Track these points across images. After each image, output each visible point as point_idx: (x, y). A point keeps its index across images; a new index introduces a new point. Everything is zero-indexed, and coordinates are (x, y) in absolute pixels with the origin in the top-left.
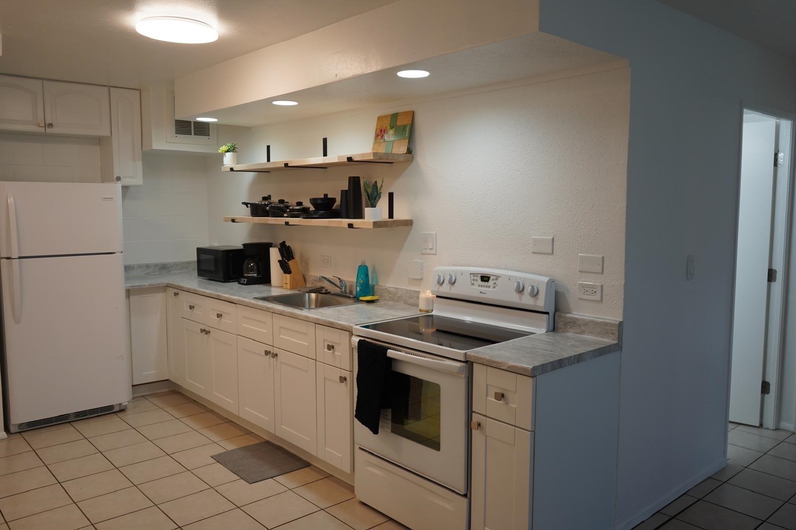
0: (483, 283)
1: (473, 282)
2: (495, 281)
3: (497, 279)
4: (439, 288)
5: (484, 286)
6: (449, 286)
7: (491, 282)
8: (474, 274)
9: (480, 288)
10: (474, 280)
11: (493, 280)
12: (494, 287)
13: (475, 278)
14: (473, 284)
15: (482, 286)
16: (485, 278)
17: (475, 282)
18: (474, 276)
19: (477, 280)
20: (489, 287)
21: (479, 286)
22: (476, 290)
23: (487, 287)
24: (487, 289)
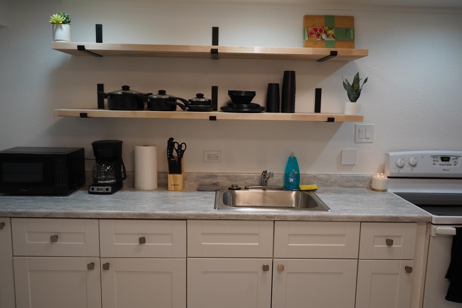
0: (444, 163)
1: (434, 162)
2: (455, 160)
3: (457, 159)
4: (399, 171)
5: (445, 165)
6: (410, 168)
7: (451, 162)
8: (434, 157)
9: (442, 167)
10: (434, 161)
11: (453, 159)
12: (455, 165)
13: (436, 159)
14: (434, 164)
15: (443, 165)
16: (445, 159)
17: (435, 163)
18: (434, 158)
19: (437, 161)
20: (450, 165)
21: (440, 165)
22: (439, 169)
23: (448, 165)
24: (449, 167)
